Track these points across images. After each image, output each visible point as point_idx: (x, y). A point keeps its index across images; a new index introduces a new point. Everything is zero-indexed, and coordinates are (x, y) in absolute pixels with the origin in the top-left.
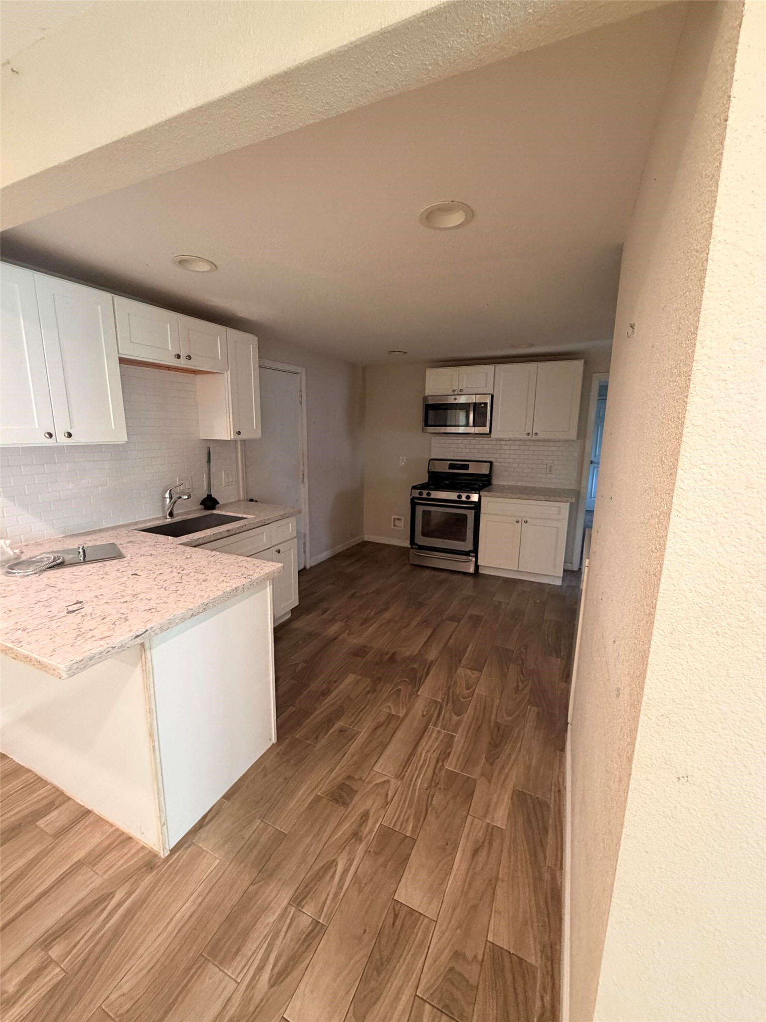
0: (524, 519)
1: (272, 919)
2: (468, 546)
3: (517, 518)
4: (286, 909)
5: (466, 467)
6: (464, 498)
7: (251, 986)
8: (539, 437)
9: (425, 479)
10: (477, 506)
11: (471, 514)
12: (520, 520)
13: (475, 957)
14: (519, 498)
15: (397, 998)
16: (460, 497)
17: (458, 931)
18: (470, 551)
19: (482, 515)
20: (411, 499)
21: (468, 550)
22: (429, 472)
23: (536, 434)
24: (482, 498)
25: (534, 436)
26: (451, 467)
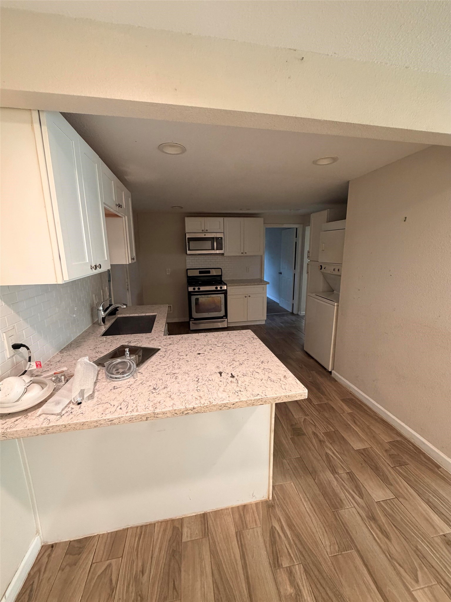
1: (335, 483)
3: (245, 295)
4: (335, 477)
5: (209, 272)
6: (219, 289)
7: (358, 504)
8: (248, 254)
9: (186, 281)
10: (225, 292)
11: (223, 297)
12: (247, 295)
13: (390, 448)
14: (246, 285)
15: (390, 472)
16: (217, 288)
17: (379, 445)
19: (228, 296)
20: (189, 293)
21: (223, 315)
22: (188, 276)
24: (228, 287)
25: (245, 254)
26: (200, 272)
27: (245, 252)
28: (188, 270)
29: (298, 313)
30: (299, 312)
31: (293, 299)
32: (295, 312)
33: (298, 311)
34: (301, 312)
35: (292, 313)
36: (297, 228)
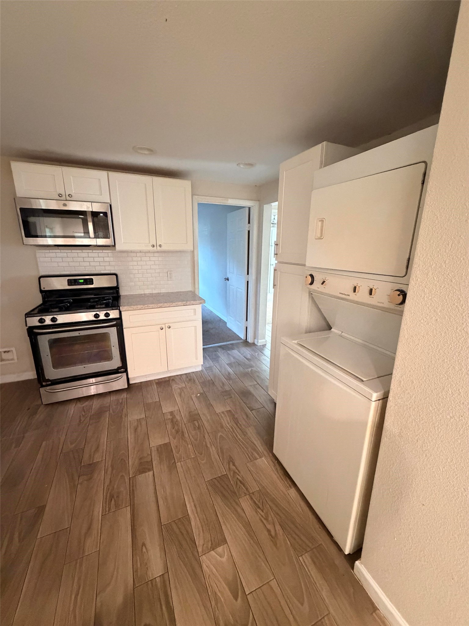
0: (167, 325)
2: (116, 363)
3: (160, 326)
5: (91, 282)
6: (102, 317)
8: (164, 248)
9: (38, 300)
10: (118, 323)
11: (113, 332)
12: (163, 326)
14: (161, 307)
16: (97, 316)
18: (119, 368)
19: (125, 330)
20: (27, 329)
21: (116, 368)
22: (41, 291)
23: (160, 246)
24: (122, 313)
25: (158, 248)
26: (70, 283)
27: (158, 245)
28: (41, 279)
29: (254, 341)
30: (256, 340)
31: (247, 320)
32: (250, 340)
33: (255, 338)
34: (259, 341)
35: (246, 343)
36: (249, 208)
